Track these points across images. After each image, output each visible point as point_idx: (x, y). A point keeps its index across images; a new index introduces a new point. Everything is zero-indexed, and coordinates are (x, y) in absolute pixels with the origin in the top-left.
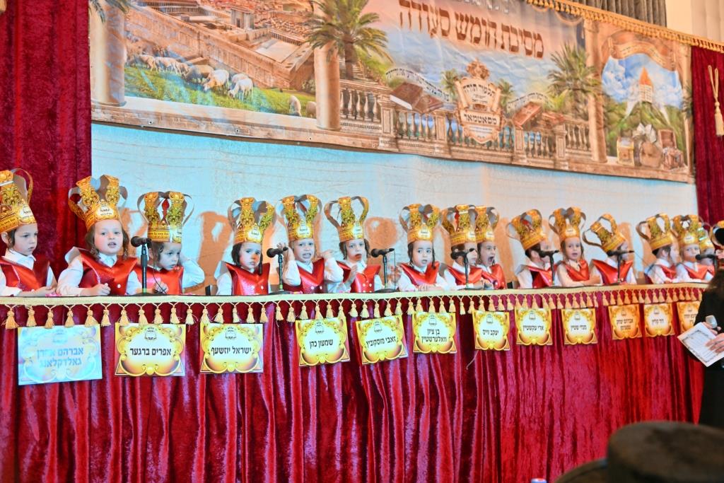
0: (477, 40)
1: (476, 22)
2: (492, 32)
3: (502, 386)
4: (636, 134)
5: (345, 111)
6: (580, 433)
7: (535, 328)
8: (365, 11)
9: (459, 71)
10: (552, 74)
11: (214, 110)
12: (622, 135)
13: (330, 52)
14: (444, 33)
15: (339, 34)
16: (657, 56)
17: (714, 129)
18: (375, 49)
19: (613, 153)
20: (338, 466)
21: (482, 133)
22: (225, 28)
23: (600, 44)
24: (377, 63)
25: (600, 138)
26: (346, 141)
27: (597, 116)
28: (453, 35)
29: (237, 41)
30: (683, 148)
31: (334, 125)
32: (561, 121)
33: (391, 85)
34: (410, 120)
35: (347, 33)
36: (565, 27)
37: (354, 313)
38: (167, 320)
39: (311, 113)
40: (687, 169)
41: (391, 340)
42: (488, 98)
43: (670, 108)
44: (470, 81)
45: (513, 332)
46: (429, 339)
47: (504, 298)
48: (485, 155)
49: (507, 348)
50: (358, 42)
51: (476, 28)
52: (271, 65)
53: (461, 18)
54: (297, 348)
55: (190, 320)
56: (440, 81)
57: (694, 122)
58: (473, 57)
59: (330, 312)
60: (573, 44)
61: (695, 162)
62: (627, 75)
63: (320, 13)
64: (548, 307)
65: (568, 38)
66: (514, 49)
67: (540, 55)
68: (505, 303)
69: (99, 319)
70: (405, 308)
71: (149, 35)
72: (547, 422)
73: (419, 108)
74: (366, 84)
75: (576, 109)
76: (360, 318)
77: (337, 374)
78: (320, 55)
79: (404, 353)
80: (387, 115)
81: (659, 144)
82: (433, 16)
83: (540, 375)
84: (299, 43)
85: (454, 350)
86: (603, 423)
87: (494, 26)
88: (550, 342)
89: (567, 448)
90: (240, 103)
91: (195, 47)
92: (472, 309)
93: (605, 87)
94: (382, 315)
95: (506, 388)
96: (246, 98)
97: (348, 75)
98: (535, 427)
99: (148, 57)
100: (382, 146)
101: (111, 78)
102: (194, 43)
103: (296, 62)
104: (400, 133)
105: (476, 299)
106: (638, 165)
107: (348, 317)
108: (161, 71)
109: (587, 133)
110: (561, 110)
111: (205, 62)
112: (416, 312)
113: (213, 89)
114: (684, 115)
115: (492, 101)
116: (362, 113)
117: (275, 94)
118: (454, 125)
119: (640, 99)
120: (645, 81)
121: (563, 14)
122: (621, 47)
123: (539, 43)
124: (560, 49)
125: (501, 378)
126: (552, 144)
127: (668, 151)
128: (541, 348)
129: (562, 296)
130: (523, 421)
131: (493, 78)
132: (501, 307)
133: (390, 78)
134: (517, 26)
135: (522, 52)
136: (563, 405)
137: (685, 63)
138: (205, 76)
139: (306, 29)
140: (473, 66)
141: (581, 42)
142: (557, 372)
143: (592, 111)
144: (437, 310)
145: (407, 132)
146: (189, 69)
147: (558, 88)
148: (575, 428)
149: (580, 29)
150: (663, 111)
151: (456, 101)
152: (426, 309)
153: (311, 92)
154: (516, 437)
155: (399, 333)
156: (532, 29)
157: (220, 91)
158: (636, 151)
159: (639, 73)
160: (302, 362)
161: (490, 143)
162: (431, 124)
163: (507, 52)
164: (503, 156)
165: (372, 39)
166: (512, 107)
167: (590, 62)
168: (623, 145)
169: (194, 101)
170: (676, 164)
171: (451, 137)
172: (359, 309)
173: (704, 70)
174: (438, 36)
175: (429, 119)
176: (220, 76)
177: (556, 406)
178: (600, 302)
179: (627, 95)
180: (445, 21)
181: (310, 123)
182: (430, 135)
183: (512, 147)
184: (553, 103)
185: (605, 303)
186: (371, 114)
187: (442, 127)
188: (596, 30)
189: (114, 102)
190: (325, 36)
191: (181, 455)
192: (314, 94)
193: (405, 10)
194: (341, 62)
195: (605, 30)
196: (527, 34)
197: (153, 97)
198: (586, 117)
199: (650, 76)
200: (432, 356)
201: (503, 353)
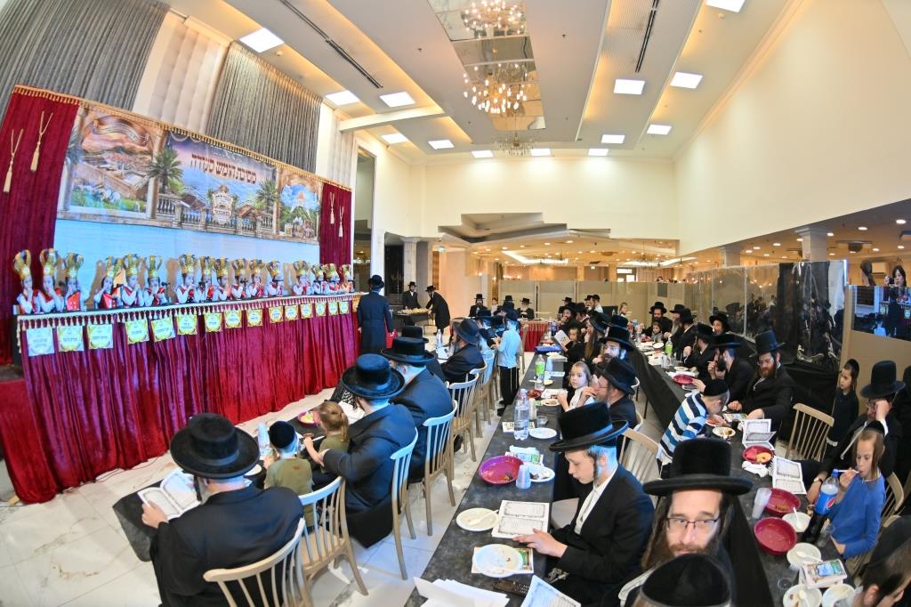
0: (225, 174)
1: (226, 166)
2: (233, 171)
3: (218, 348)
4: (294, 221)
5: (159, 209)
6: (255, 367)
7: (234, 320)
8: (175, 160)
9: (215, 189)
10: (258, 192)
11: (103, 210)
12: (288, 222)
13: (156, 180)
14: (211, 171)
15: (162, 171)
16: (308, 186)
17: (330, 220)
18: (176, 178)
19: (283, 230)
20: (149, 389)
21: (222, 219)
22: (113, 170)
23: (283, 178)
24: (177, 185)
25: (277, 223)
26: (158, 224)
27: (277, 212)
28: (215, 172)
29: (117, 176)
30: (314, 228)
31: (153, 216)
32: (260, 214)
33: (182, 195)
34: (189, 213)
35: (165, 171)
36: (267, 170)
37: (150, 317)
38: (75, 324)
39: (143, 210)
40: (316, 239)
41: (167, 329)
42: (227, 202)
43: (311, 210)
44: (219, 194)
45: (223, 322)
46: (184, 327)
47: (219, 306)
48: (222, 230)
49: (220, 330)
50: (170, 175)
51: (226, 169)
52: (129, 187)
53: (219, 164)
54: (126, 335)
55: (84, 324)
56: (205, 194)
57: (321, 217)
58: (222, 182)
59: (140, 317)
60: (270, 178)
61: (320, 235)
62: (293, 194)
63: (155, 161)
64: (240, 309)
65: (268, 175)
66: (242, 179)
67: (254, 182)
68: (220, 309)
69: (51, 325)
70: (173, 313)
71: (83, 176)
72: (240, 363)
73: (194, 207)
74: (171, 195)
75: (268, 208)
76: (153, 319)
77: (144, 347)
78: (152, 181)
79: (173, 336)
80: (178, 211)
81: (304, 227)
82: (207, 163)
83: (236, 342)
84: (143, 176)
85: (196, 333)
86: (266, 362)
87: (234, 168)
88: (240, 326)
89: (250, 374)
90: (114, 206)
91: (100, 179)
92: (204, 312)
93: (282, 199)
94: (163, 317)
95: (220, 349)
96: (117, 204)
97: (163, 191)
98: (235, 366)
99: (81, 186)
100: (174, 226)
101: (66, 198)
102: (100, 178)
103: (141, 185)
104: (183, 219)
105: (206, 307)
106: (294, 236)
107: (148, 319)
108: (85, 193)
109: (272, 220)
110: (260, 209)
111: (102, 187)
112: (179, 315)
113: (104, 200)
114: (317, 213)
115: (229, 204)
116: (167, 210)
117: (130, 202)
118: (209, 216)
119: (298, 205)
120: (301, 197)
121: (268, 164)
122: (292, 181)
123: (254, 177)
124: (264, 180)
125: (218, 344)
126: (255, 225)
127: (308, 230)
128: (237, 329)
129: (247, 304)
130: (229, 364)
131: (230, 193)
132: (218, 311)
133: (181, 192)
134: (245, 169)
135: (246, 180)
136: (247, 354)
137: (320, 190)
138: (102, 194)
139: (147, 169)
140: (222, 187)
141: (274, 177)
142: (244, 340)
143: (275, 210)
144: (188, 313)
145: (187, 219)
146: (96, 191)
147: (260, 198)
148: (253, 365)
149: (274, 171)
150: (308, 211)
151: (212, 204)
152: (183, 313)
153: (144, 200)
154: (227, 371)
155: (171, 326)
156: (252, 170)
157: (107, 201)
158: (293, 229)
159: (299, 193)
160: (129, 342)
161: (225, 224)
162: (199, 215)
163: (238, 180)
164: (231, 230)
165: (176, 173)
166: (238, 206)
167: (277, 187)
168: (288, 226)
169: (96, 206)
170: (311, 236)
171: (207, 221)
172: (153, 315)
173: (328, 194)
174: (207, 172)
175: (197, 212)
176: (107, 194)
177: (244, 355)
178: (265, 306)
179: (293, 203)
180: (212, 165)
181: (143, 215)
182: (197, 221)
183: (235, 226)
184: (257, 205)
185: (267, 306)
186: (171, 210)
187: (203, 216)
188: (281, 173)
189: (66, 209)
190: (155, 173)
191: (86, 387)
192: (146, 201)
193: (194, 160)
194: (160, 184)
195: (286, 173)
196: (249, 172)
197: (80, 205)
198: (272, 212)
199: (304, 195)
200: (186, 336)
201: (219, 333)
